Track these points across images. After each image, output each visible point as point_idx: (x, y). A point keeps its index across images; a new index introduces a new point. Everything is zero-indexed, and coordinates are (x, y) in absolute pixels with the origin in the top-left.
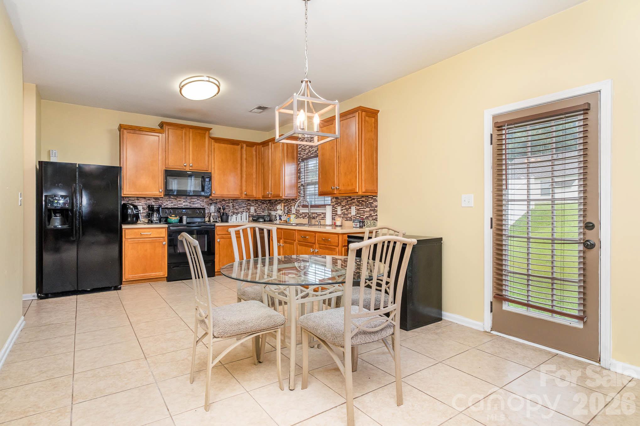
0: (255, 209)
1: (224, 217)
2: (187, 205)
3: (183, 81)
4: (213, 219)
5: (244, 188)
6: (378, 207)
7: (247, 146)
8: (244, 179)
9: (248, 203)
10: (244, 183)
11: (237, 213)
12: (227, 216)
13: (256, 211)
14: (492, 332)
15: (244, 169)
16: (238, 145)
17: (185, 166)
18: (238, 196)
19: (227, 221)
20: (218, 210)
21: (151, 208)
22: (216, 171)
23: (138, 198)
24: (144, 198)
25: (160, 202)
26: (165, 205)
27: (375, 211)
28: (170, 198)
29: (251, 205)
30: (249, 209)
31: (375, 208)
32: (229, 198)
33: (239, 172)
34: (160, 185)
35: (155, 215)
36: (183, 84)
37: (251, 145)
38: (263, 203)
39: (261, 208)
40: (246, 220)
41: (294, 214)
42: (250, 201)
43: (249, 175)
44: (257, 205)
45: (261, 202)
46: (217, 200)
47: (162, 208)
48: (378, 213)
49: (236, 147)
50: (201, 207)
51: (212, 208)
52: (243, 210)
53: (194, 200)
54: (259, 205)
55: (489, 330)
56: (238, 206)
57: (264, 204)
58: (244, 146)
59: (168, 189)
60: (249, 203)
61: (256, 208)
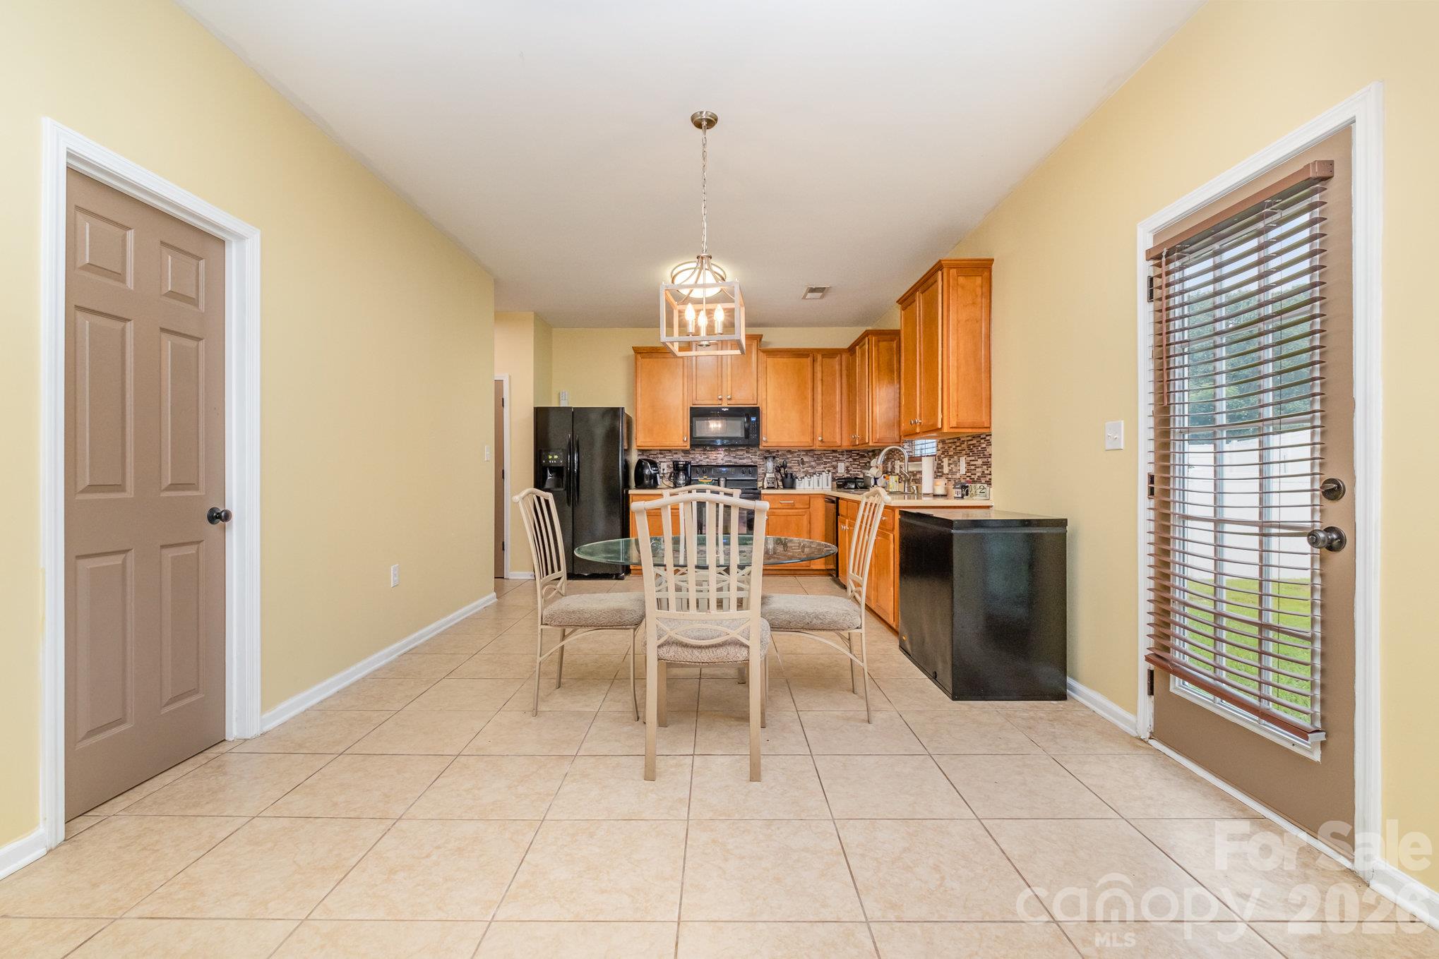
0: (847, 467)
1: (789, 480)
2: (730, 461)
3: (675, 268)
4: (768, 483)
5: (819, 430)
6: (992, 456)
7: (824, 356)
8: (819, 415)
9: (834, 457)
10: (818, 421)
11: (812, 475)
12: (793, 479)
13: (847, 470)
14: (1151, 742)
15: (819, 397)
16: (807, 356)
17: (721, 399)
18: (807, 444)
19: (792, 487)
20: (778, 470)
21: (676, 465)
22: (769, 405)
23: (661, 452)
24: (670, 451)
25: (690, 456)
26: (698, 460)
27: (988, 464)
28: (705, 450)
29: (838, 460)
30: (835, 467)
31: (989, 460)
32: (799, 448)
33: (810, 402)
34: (686, 431)
35: (681, 477)
36: (675, 273)
37: (830, 354)
38: (863, 456)
39: (858, 465)
40: (828, 485)
41: (898, 474)
42: (834, 452)
43: (828, 407)
44: (851, 460)
45: (858, 454)
46: (778, 451)
47: (691, 466)
48: (993, 469)
49: (805, 360)
50: (752, 464)
51: (770, 465)
52: (825, 468)
53: (741, 453)
54: (855, 460)
55: (1146, 735)
56: (815, 461)
57: (865, 457)
58: (819, 358)
59: (694, 436)
60: (836, 457)
61: (848, 464)
